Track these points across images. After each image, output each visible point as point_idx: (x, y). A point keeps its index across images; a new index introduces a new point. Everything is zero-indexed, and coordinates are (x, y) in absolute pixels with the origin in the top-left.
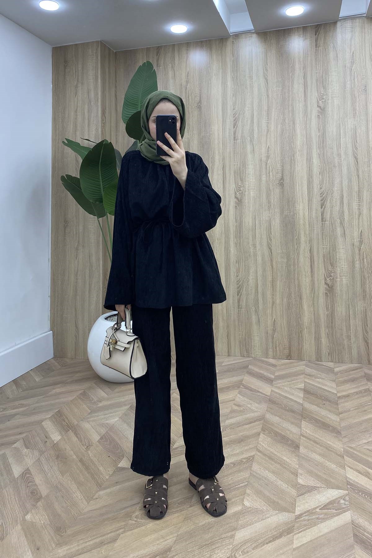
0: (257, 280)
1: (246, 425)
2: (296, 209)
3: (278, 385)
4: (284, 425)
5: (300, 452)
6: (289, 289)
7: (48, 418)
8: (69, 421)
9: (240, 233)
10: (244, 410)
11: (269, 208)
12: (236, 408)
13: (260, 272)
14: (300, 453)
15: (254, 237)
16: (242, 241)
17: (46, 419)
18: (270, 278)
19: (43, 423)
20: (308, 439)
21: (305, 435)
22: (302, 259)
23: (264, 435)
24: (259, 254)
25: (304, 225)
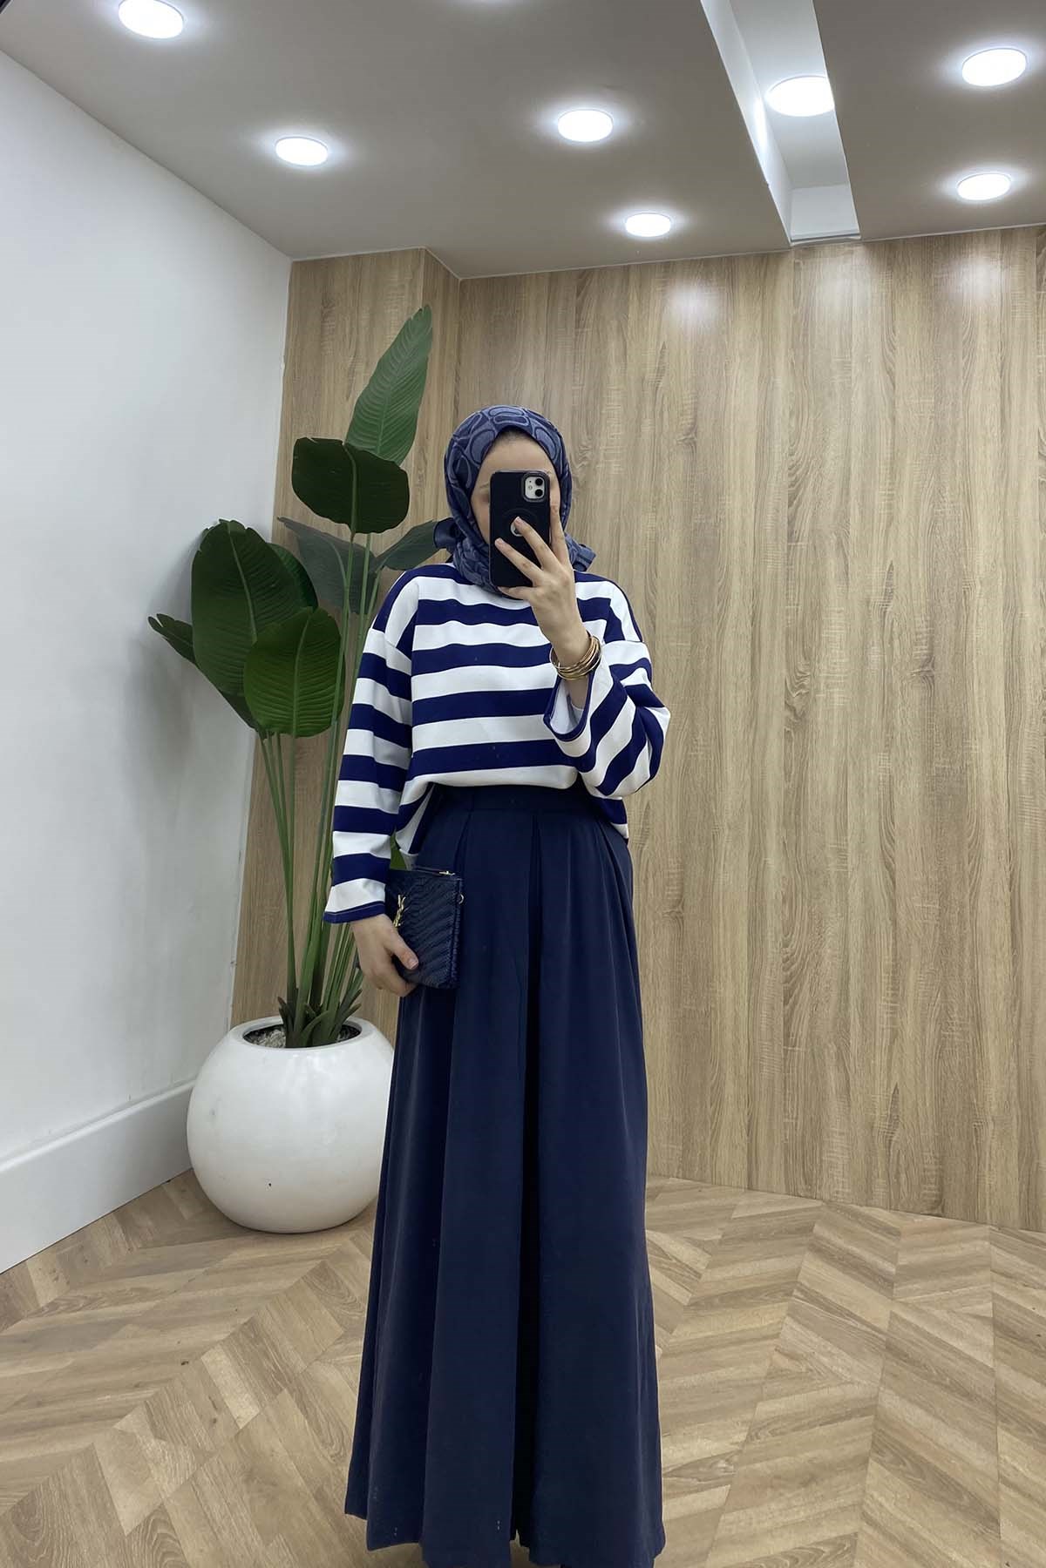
0: (846, 961)
1: (821, 1425)
2: (970, 755)
3: (911, 1299)
4: (941, 1439)
5: (1003, 1538)
6: (945, 995)
7: (218, 1342)
8: (280, 1356)
9: (797, 813)
10: (810, 1373)
11: (888, 745)
12: (784, 1363)
13: (856, 937)
14: (1003, 1542)
15: (841, 830)
16: (802, 838)
17: (212, 1345)
18: (886, 959)
19: (204, 1358)
20: (1024, 1494)
21: (1012, 1479)
22: (984, 906)
23: (882, 1468)
24: (855, 882)
25: (995, 802)
